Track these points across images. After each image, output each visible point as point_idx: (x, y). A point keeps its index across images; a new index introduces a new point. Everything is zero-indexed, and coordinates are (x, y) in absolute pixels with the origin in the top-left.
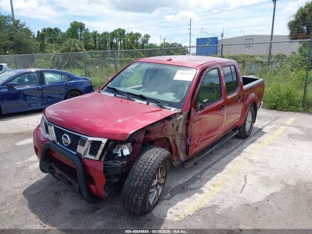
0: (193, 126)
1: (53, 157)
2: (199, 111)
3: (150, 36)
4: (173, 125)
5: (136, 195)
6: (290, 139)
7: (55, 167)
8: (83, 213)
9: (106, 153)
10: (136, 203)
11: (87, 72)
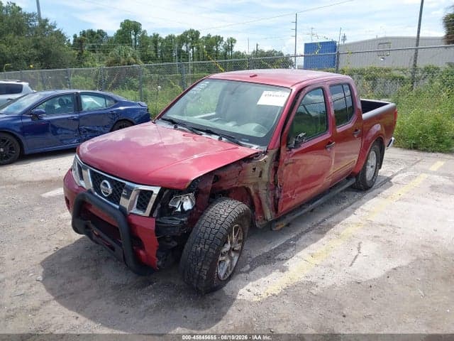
0: (285, 171)
1: (90, 212)
2: (293, 150)
3: (235, 41)
4: (254, 169)
5: (200, 264)
6: (433, 193)
7: (91, 225)
8: (130, 289)
9: (159, 206)
10: (199, 276)
11: (143, 94)
